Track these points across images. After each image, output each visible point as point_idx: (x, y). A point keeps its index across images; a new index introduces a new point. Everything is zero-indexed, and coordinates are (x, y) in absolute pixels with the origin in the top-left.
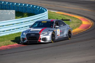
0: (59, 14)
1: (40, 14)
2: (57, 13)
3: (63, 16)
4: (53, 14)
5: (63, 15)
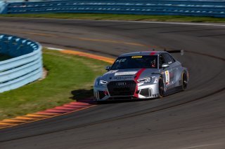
0: (67, 55)
2: (63, 53)
3: (78, 59)
5: (77, 56)
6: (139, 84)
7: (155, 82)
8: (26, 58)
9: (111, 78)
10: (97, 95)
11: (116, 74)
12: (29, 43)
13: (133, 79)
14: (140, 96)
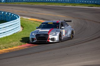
0: (32, 21)
1: (12, 20)
2: (30, 20)
3: (36, 23)
4: (26, 20)
6: (50, 36)
7: (58, 35)
8: (13, 22)
9: (37, 32)
10: (31, 40)
11: (40, 31)
12: (15, 15)
13: (47, 33)
14: (50, 41)
